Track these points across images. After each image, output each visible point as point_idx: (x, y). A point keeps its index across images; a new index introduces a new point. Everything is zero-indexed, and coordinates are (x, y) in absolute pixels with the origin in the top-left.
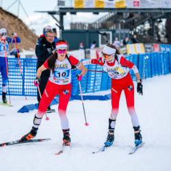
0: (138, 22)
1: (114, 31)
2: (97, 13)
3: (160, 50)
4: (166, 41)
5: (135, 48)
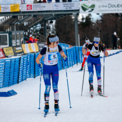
0: (31, 23)
5: (30, 47)
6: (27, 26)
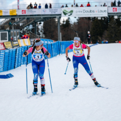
0: (25, 24)
1: (9, 31)
4: (44, 37)
5: (24, 41)
6: (22, 26)
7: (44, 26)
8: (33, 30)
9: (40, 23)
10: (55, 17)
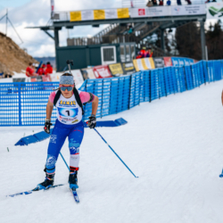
0: (145, 33)
1: (117, 46)
2: (97, 26)
3: (172, 64)
4: (177, 53)
5: (143, 62)
6: (139, 36)
7: (178, 36)
8: (158, 42)
9: (171, 31)
10: (196, 20)
